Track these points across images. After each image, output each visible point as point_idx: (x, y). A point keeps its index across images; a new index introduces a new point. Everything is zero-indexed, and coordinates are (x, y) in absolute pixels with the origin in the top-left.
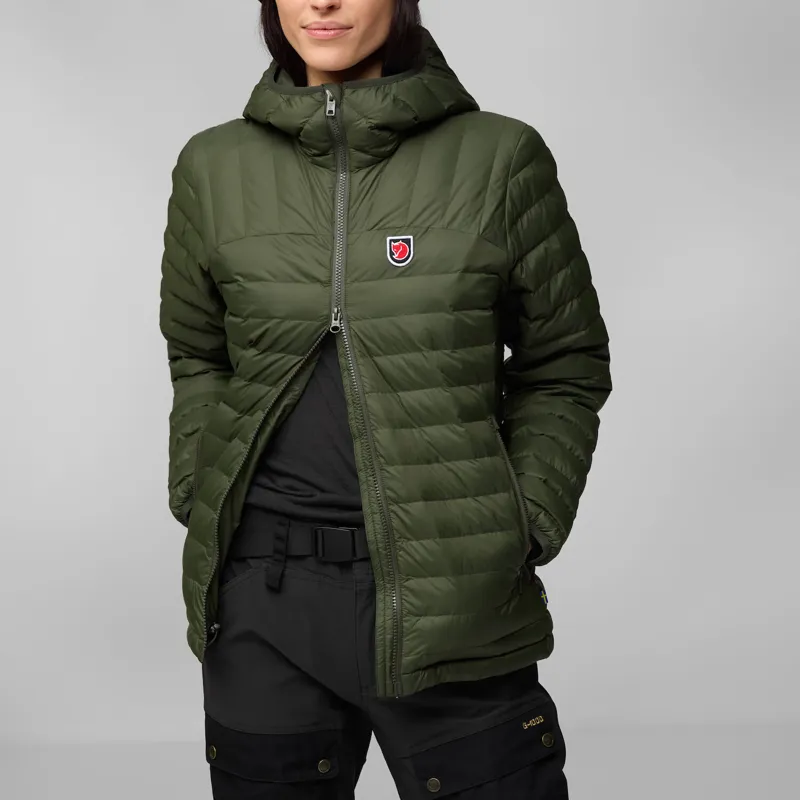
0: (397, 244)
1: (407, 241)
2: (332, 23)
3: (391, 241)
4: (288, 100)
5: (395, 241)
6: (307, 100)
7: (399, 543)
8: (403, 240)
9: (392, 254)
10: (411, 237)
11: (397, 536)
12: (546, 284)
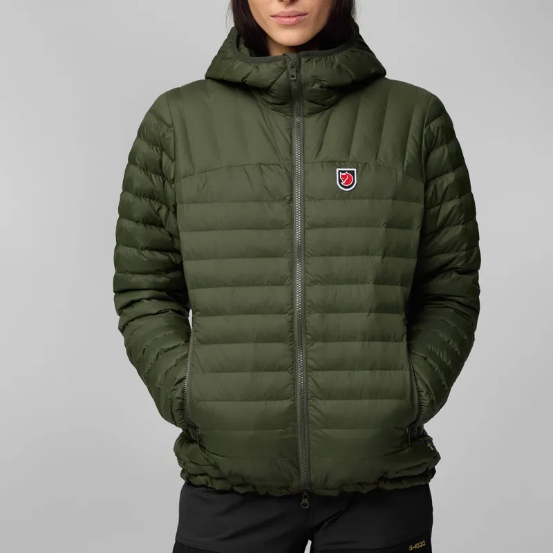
0: (344, 174)
1: (352, 173)
2: (293, 11)
3: (340, 171)
4: (257, 67)
5: (343, 172)
6: (273, 66)
7: (311, 401)
8: (349, 172)
9: (340, 181)
10: (355, 170)
11: (310, 395)
12: (438, 207)
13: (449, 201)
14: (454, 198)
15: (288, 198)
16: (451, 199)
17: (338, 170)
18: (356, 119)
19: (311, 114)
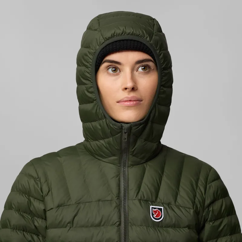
13: (223, 236)
14: (227, 235)
15: (118, 223)
16: (224, 236)
17: (151, 207)
18: (163, 172)
19: (133, 165)
